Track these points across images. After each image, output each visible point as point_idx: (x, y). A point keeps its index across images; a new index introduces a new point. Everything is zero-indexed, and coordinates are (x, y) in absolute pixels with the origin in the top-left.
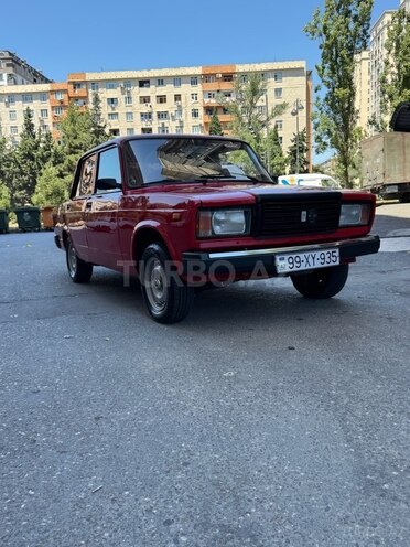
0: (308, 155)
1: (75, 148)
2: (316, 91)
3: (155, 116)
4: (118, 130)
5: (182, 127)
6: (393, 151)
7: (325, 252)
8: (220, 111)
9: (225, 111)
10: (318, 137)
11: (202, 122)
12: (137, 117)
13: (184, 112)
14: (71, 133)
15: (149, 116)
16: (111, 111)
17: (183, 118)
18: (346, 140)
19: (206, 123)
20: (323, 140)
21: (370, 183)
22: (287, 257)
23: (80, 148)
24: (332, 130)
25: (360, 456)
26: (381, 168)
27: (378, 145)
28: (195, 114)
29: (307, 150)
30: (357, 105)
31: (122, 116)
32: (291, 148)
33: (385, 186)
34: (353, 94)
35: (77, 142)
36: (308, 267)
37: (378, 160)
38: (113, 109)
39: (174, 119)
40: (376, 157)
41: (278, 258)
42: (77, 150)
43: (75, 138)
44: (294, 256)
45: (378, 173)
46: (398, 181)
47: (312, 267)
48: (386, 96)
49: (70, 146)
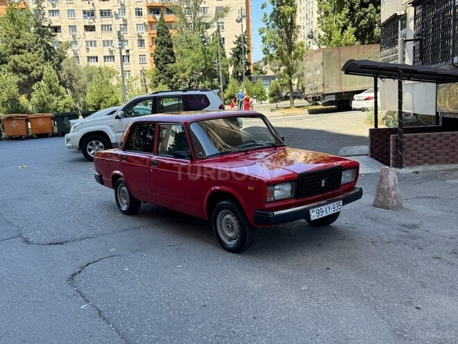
0: (249, 57)
1: (18, 48)
2: (262, 8)
3: (97, 13)
4: (60, 27)
5: (126, 25)
6: (330, 64)
7: (335, 204)
8: (165, 11)
9: (169, 11)
10: (266, 49)
11: (146, 21)
12: (79, 15)
13: (127, 10)
14: (13, 32)
15: (92, 14)
16: (51, 8)
17: (127, 16)
18: (290, 52)
19: (151, 23)
20: (271, 52)
21: (312, 92)
22: (315, 210)
23: (24, 48)
24: (277, 44)
25: (390, 324)
26: (321, 79)
27: (318, 59)
28: (139, 13)
29: (249, 52)
30: (298, 22)
31: (63, 13)
32: (233, 49)
33: (324, 95)
34: (294, 12)
35: (20, 42)
36: (327, 215)
37: (318, 72)
38: (54, 5)
39: (117, 17)
40: (316, 69)
41: (311, 211)
42: (20, 51)
43: (18, 37)
44: (319, 209)
45: (319, 84)
46: (335, 91)
47: (329, 214)
48: (323, 13)
49: (13, 46)
